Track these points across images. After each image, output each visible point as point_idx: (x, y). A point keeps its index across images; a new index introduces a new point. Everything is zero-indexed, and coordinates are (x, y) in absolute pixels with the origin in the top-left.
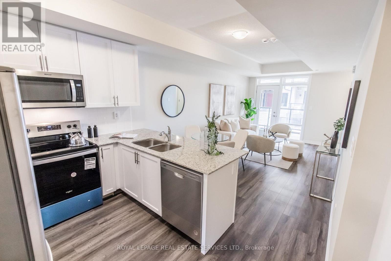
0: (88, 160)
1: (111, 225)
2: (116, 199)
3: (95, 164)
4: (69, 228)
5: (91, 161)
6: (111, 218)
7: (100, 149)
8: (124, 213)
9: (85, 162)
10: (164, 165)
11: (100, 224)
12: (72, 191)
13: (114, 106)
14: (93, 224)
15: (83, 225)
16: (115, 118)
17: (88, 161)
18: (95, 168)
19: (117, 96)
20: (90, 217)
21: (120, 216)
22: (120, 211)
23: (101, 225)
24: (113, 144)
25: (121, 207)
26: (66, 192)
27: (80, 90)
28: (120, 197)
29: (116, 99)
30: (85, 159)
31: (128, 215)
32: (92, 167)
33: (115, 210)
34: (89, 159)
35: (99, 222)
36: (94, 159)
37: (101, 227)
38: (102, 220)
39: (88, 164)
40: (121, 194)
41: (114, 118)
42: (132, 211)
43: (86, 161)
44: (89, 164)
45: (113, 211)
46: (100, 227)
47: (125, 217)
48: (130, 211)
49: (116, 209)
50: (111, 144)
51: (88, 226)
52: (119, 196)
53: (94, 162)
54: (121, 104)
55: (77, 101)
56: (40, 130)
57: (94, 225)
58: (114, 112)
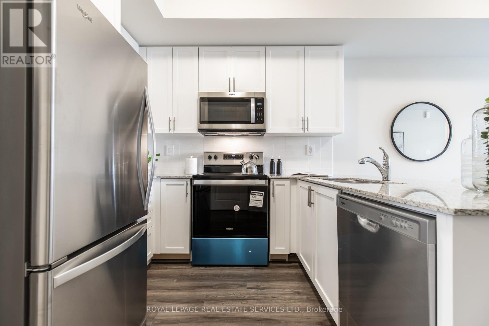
0: (254, 194)
1: (260, 297)
2: (289, 267)
3: (262, 202)
4: (218, 276)
5: (258, 197)
6: (265, 287)
7: (271, 183)
8: (285, 290)
9: (251, 196)
10: (341, 202)
11: (248, 288)
12: (232, 229)
13: (301, 131)
14: (242, 283)
15: (231, 279)
16: (309, 153)
17: (255, 196)
18: (262, 207)
19: (307, 117)
20: (245, 275)
21: (278, 291)
22: (282, 284)
23: (248, 290)
24: (289, 180)
25: (287, 280)
26: (227, 229)
27: (261, 109)
28: (295, 267)
29: (306, 122)
30: (251, 191)
31: (290, 296)
32: (258, 205)
33: (276, 280)
34: (256, 193)
35: (249, 285)
36: (262, 194)
37: (246, 293)
38: (255, 284)
39: (253, 199)
40: (297, 264)
41: (306, 154)
42: (299, 293)
43: (252, 194)
44: (255, 199)
45: (274, 280)
46: (246, 291)
47: (282, 296)
48: (295, 292)
49: (280, 279)
50: (286, 179)
51: (236, 283)
52: (294, 265)
53: (262, 198)
54: (313, 129)
55: (256, 122)
56: (225, 158)
57: (242, 286)
58: (307, 146)
